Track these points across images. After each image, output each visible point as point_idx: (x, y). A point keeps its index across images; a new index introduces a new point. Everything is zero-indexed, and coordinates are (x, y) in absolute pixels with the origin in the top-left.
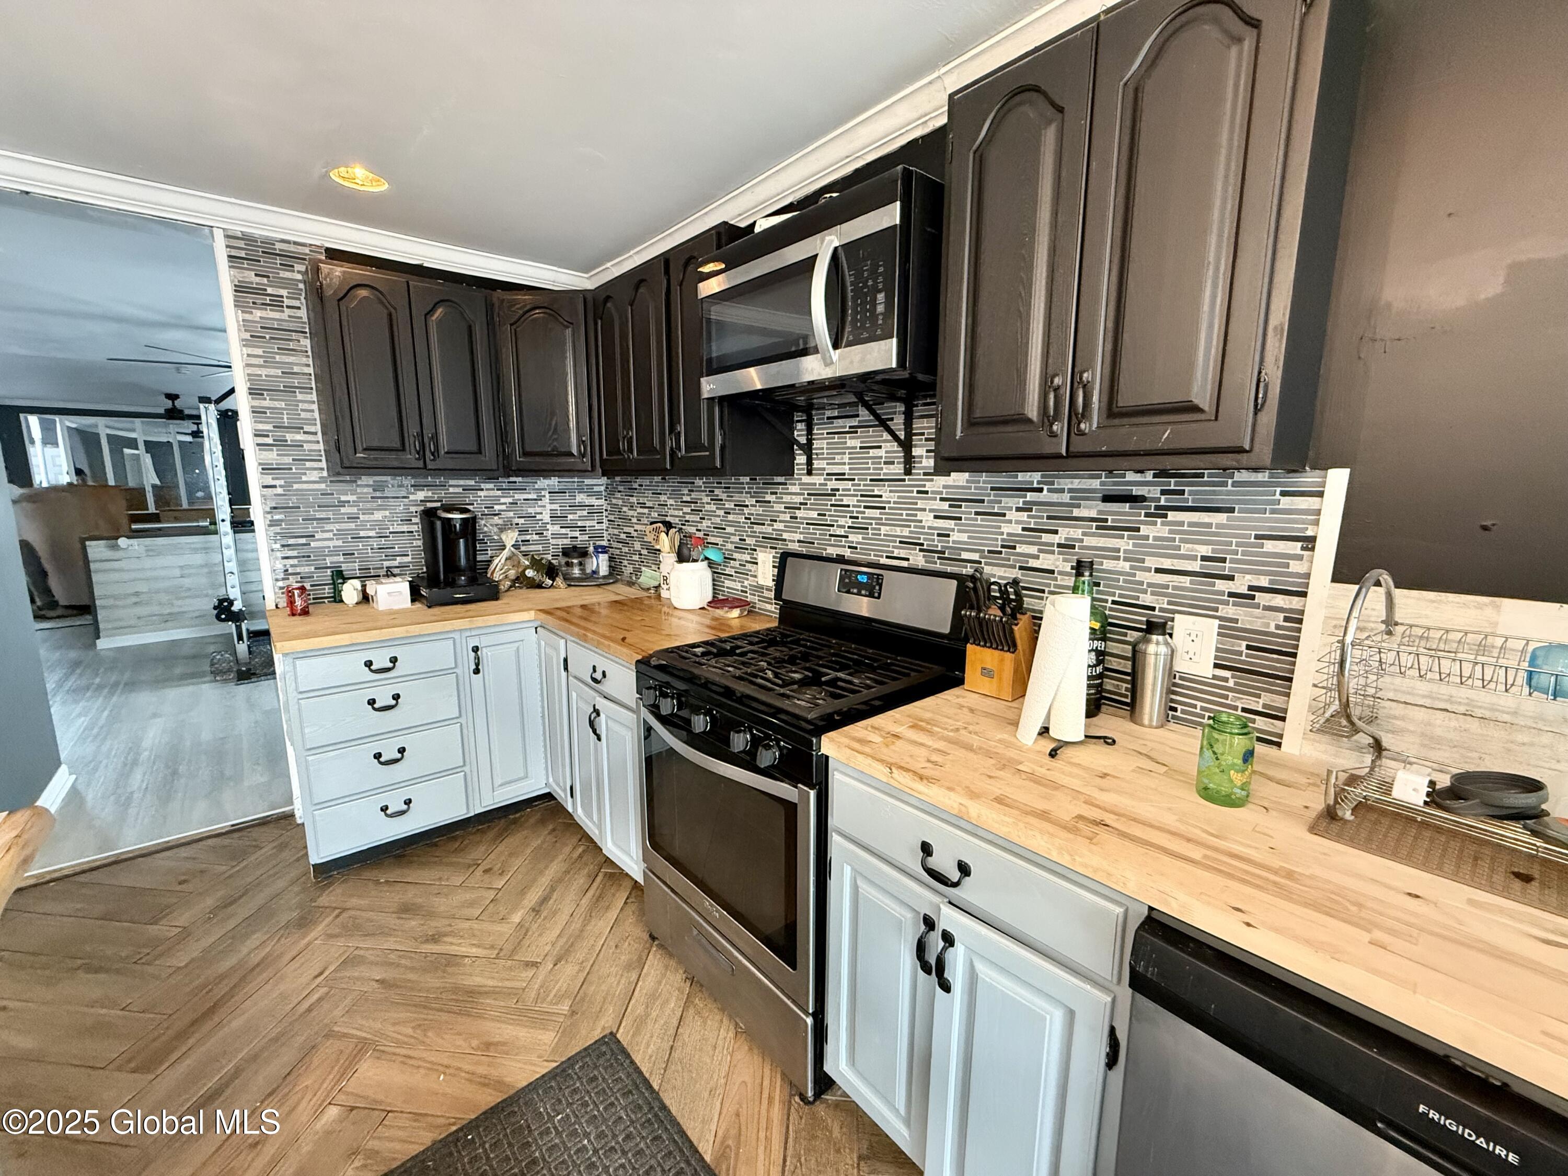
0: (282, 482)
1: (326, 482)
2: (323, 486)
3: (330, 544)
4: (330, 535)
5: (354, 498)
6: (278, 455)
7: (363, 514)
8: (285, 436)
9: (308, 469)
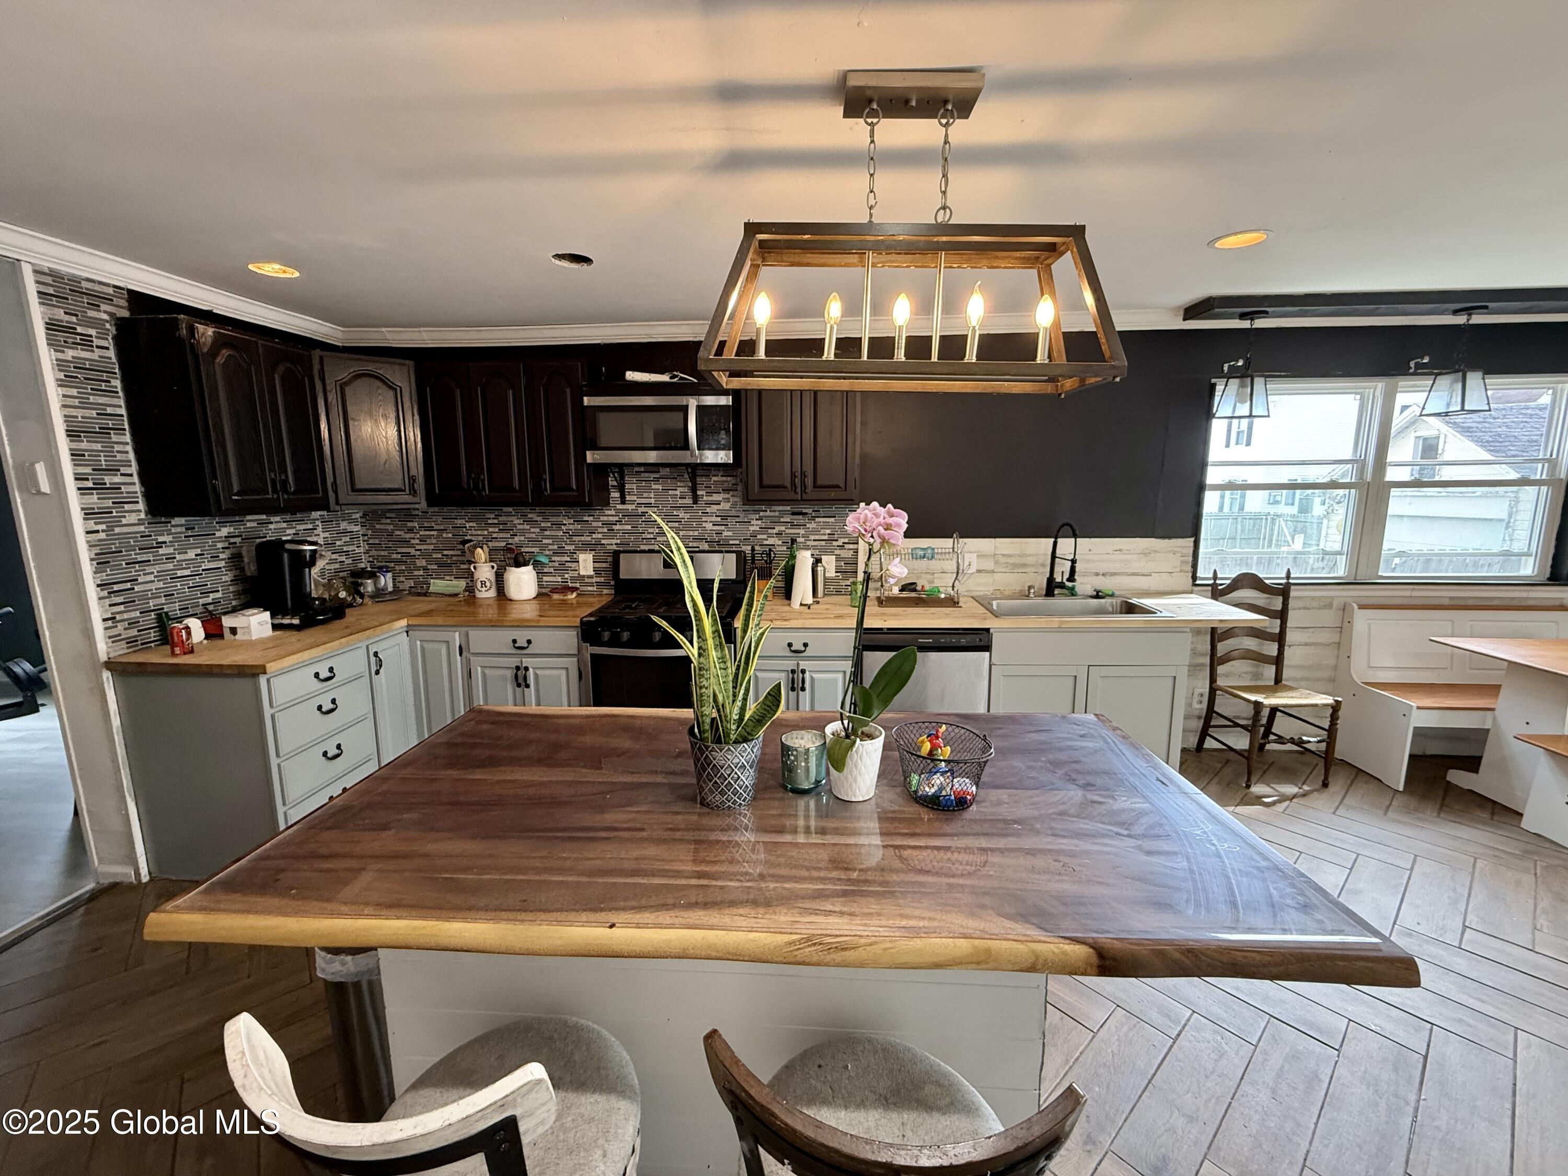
0: (104, 527)
1: (143, 524)
2: (142, 528)
3: (153, 586)
4: (151, 578)
5: (170, 538)
6: (99, 499)
7: (179, 553)
8: (103, 479)
9: (126, 512)
